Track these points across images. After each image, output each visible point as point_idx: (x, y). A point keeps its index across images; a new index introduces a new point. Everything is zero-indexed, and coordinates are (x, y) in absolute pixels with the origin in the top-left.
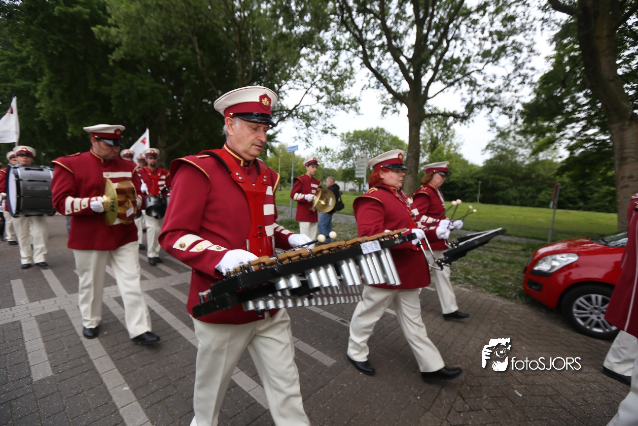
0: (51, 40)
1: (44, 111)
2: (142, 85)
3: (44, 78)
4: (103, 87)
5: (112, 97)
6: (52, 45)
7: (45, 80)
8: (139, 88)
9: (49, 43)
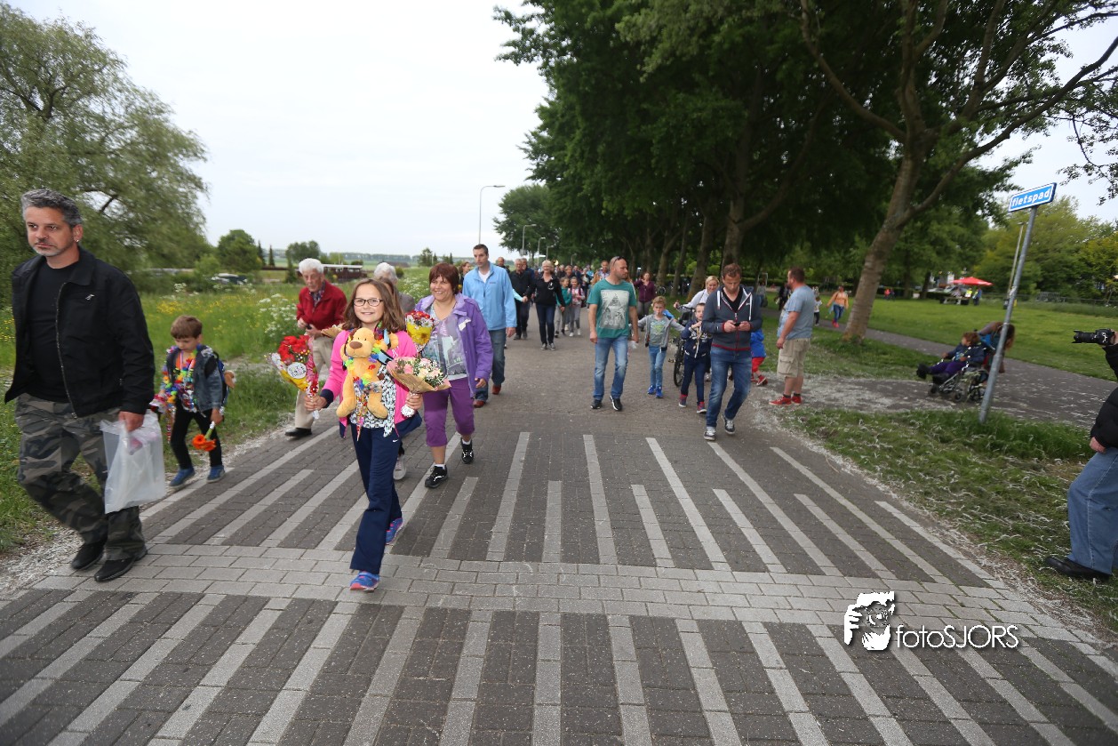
0: (584, 70)
1: (587, 181)
2: (700, 110)
3: (578, 132)
4: (643, 127)
5: (654, 142)
6: (584, 77)
7: (578, 134)
8: (695, 115)
9: (582, 76)
